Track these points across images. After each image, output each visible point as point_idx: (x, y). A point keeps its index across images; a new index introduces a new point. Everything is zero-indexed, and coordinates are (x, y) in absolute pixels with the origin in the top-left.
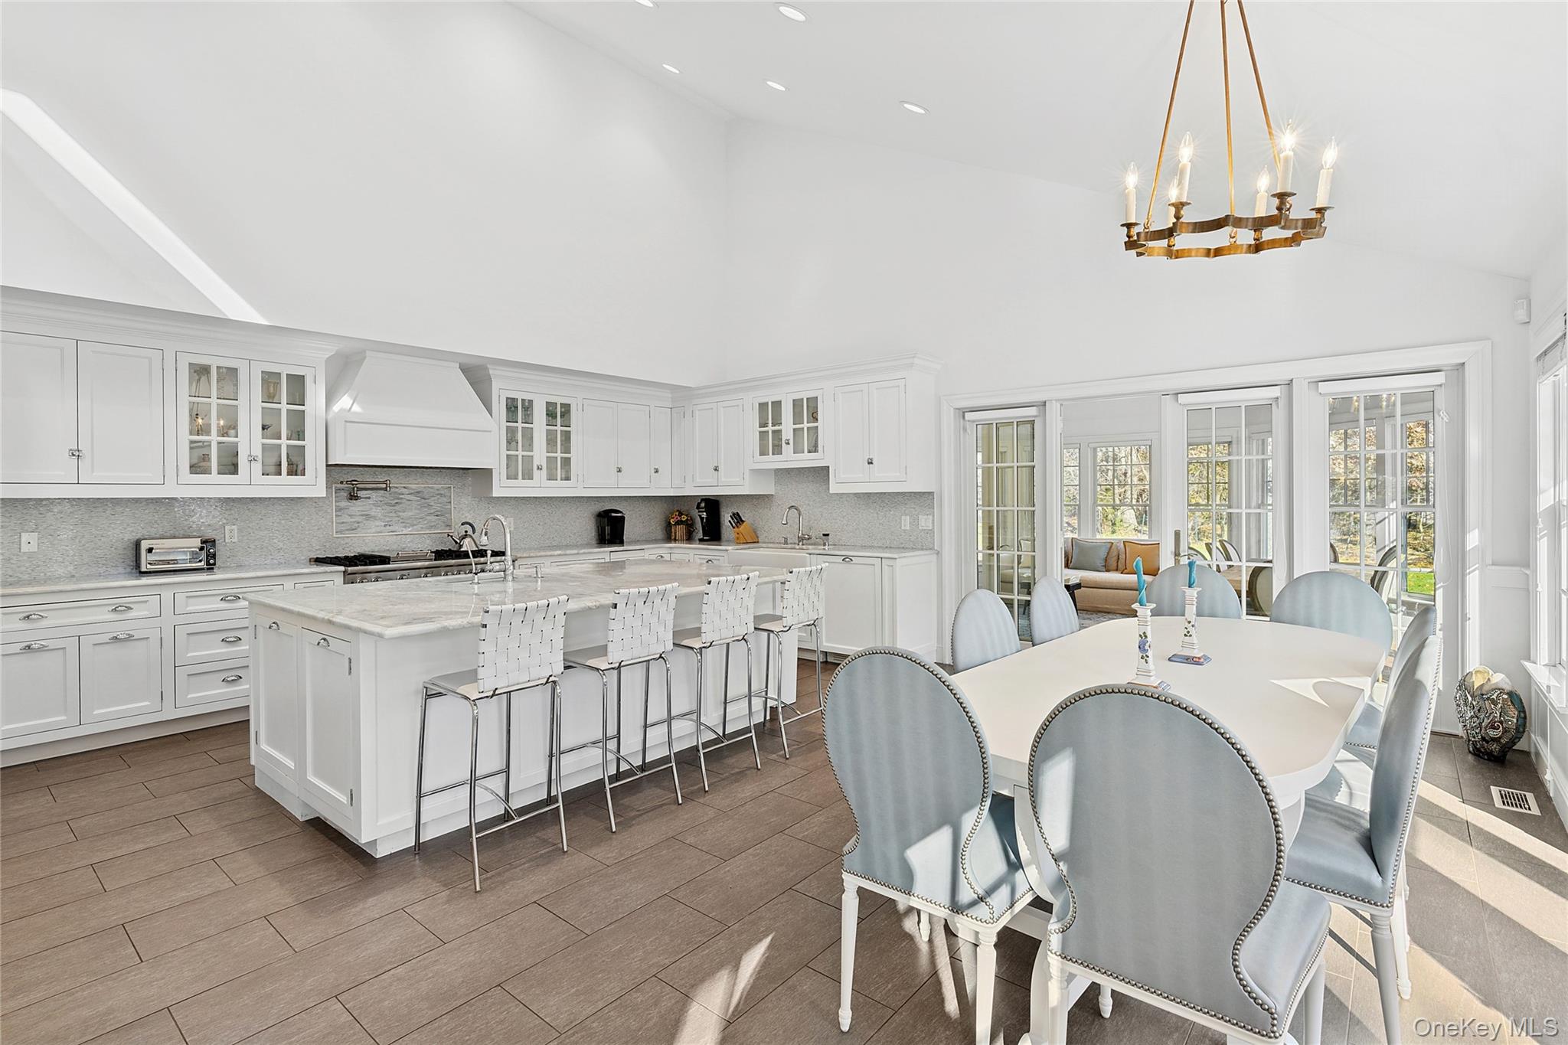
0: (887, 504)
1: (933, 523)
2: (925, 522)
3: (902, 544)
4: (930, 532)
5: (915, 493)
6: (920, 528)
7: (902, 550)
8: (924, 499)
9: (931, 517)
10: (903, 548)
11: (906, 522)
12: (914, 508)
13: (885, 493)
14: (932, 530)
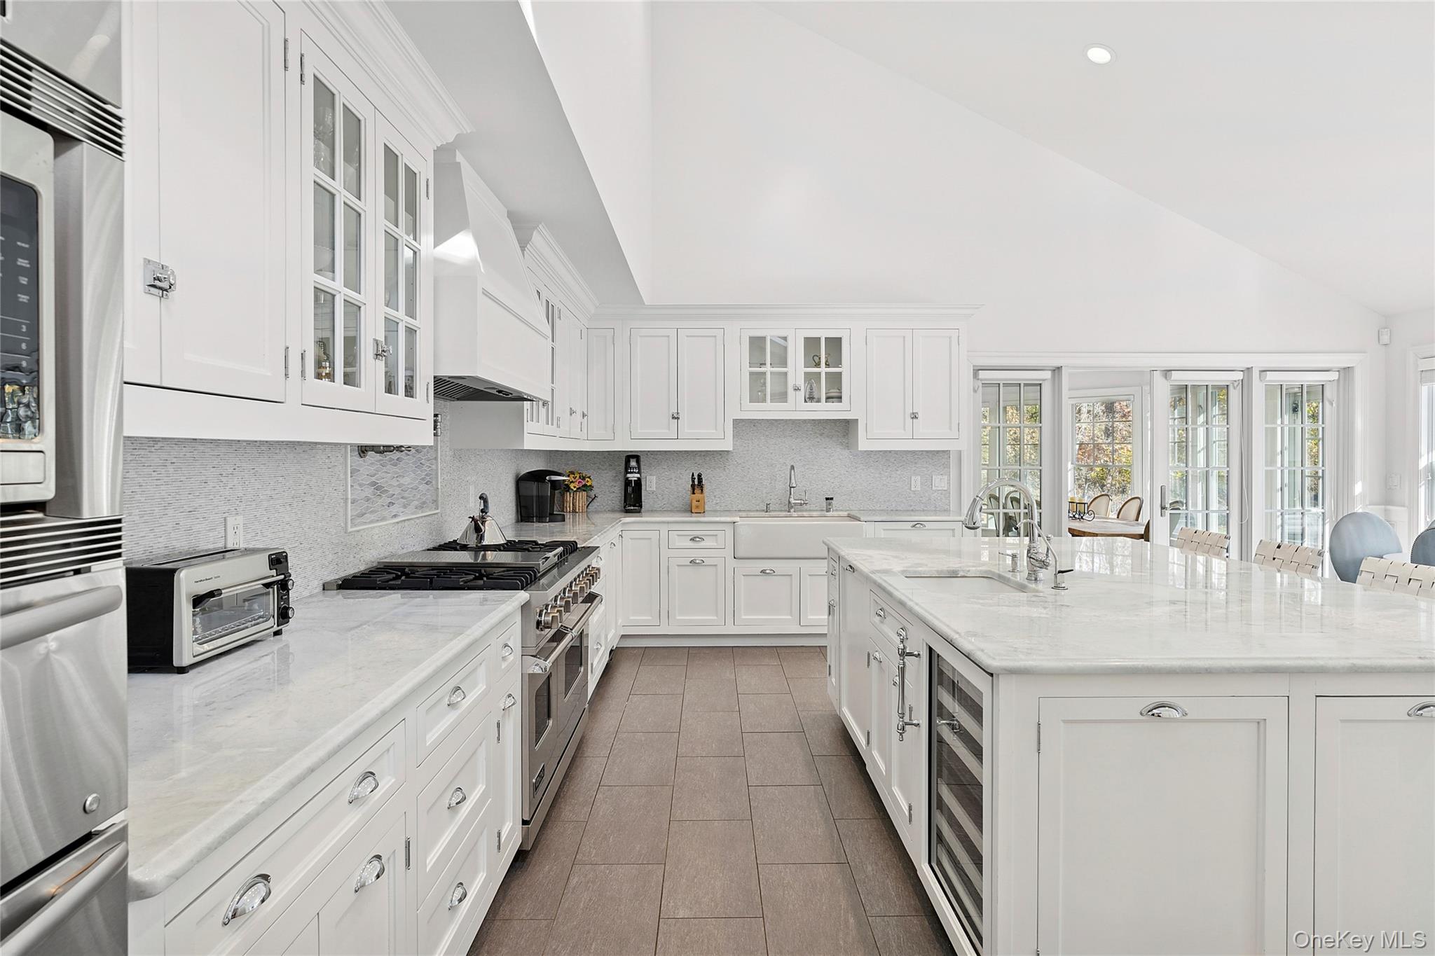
0: (894, 463)
1: (949, 483)
2: (939, 482)
3: (911, 506)
4: (944, 492)
5: (927, 452)
6: (934, 488)
7: (912, 513)
8: (938, 458)
9: (946, 477)
10: (912, 510)
11: (917, 483)
12: (926, 467)
13: (890, 452)
14: (948, 491)
